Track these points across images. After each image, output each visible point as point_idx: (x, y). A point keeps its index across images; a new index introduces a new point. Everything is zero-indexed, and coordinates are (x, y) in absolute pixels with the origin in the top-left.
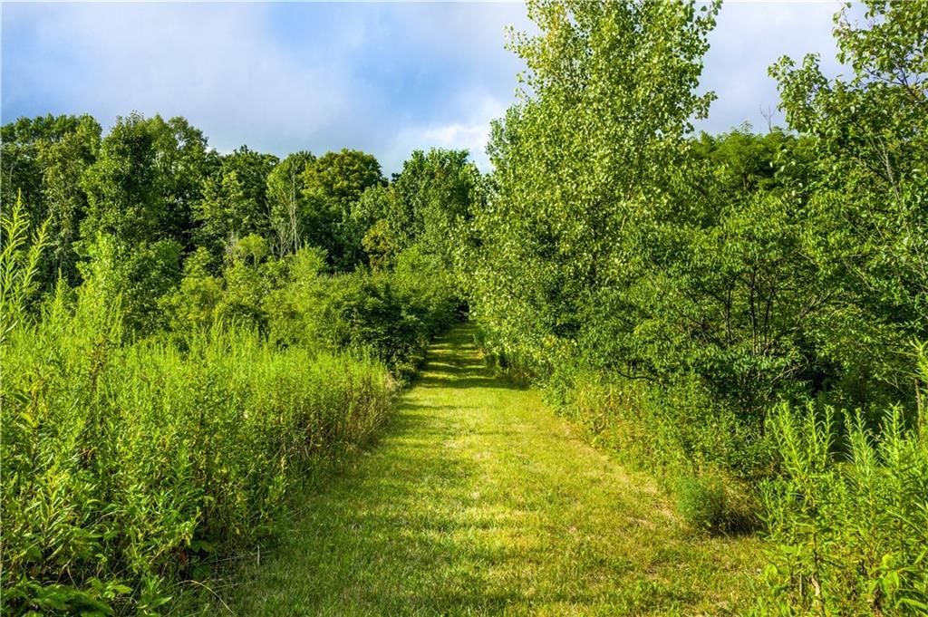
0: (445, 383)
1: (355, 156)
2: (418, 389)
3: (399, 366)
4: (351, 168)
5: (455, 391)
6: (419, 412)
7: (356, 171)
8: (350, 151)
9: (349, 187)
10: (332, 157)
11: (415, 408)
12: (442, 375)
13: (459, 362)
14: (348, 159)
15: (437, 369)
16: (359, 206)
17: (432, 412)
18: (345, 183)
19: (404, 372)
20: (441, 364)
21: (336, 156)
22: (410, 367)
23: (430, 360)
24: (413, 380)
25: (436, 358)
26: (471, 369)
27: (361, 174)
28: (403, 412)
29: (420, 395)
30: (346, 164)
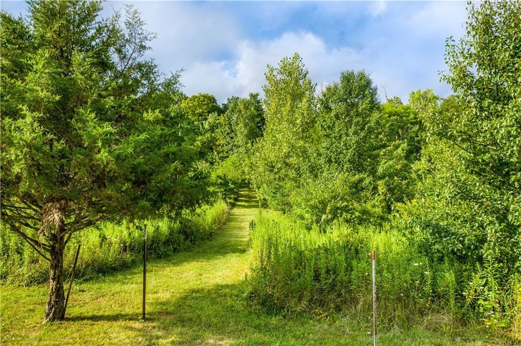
0: (244, 206)
1: (205, 97)
2: (235, 209)
3: (229, 201)
4: (203, 103)
5: (247, 209)
6: (235, 217)
7: (205, 104)
8: (203, 94)
9: (203, 112)
10: (194, 97)
11: (234, 215)
12: (243, 203)
13: (250, 197)
14: (202, 98)
15: (241, 201)
16: (207, 123)
17: (239, 217)
18: (201, 110)
19: (230, 203)
20: (243, 199)
21: (196, 97)
22: (232, 201)
23: (239, 197)
24: (233, 205)
25: (242, 196)
26: (253, 201)
27: (208, 106)
28: (230, 217)
29: (236, 211)
30: (201, 101)
